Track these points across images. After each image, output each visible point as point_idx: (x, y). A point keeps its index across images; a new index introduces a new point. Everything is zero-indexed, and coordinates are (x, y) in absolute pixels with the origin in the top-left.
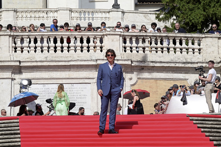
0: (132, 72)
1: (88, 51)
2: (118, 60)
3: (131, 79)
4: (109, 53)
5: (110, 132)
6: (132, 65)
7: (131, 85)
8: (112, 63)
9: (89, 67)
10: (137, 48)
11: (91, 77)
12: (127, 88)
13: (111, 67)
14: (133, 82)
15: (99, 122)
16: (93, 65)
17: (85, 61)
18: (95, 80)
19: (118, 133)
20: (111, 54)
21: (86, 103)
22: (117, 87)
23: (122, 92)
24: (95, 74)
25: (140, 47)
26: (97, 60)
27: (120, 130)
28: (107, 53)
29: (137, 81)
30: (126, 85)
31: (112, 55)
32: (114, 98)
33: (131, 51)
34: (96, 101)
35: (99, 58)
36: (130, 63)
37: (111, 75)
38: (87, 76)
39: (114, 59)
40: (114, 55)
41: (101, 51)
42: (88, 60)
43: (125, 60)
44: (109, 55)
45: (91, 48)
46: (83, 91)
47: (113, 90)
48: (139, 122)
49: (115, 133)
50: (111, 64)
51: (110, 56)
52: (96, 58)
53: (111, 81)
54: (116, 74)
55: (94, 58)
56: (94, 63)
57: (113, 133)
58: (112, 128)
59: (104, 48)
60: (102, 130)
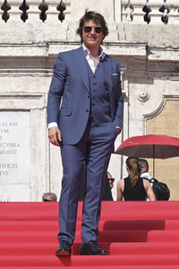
0: (148, 80)
1: (24, 17)
2: (108, 44)
3: (145, 99)
4: (90, 24)
5: (86, 250)
6: (150, 57)
7: (146, 116)
8: (96, 51)
9: (24, 63)
10: (162, 9)
11: (30, 91)
12: (134, 124)
13: (92, 63)
14: (150, 107)
15: (57, 223)
16: (36, 57)
17: (14, 45)
18: (43, 102)
19: (107, 253)
20: (94, 26)
21: (15, 166)
22: (106, 121)
23: (119, 136)
24: (42, 84)
25: (172, 7)
26: (47, 44)
27: (113, 245)
28: (82, 23)
29: (162, 106)
30: (132, 117)
31: (97, 30)
32: (96, 153)
33: (147, 19)
34: (43, 161)
35: (54, 38)
36: (142, 52)
37: (93, 88)
38: (20, 90)
39: (102, 43)
40: (103, 30)
41: (61, 18)
42: (22, 45)
43: (128, 45)
44: (89, 29)
45: (31, 9)
46: (7, 131)
47: (95, 131)
48: (167, 222)
49: (99, 253)
50: (93, 55)
51: (93, 32)
52: (47, 39)
53: (91, 104)
54: (106, 84)
55: (38, 39)
56: (40, 52)
57: (93, 254)
58: (90, 238)
59: (68, 9)
60: (67, 243)
